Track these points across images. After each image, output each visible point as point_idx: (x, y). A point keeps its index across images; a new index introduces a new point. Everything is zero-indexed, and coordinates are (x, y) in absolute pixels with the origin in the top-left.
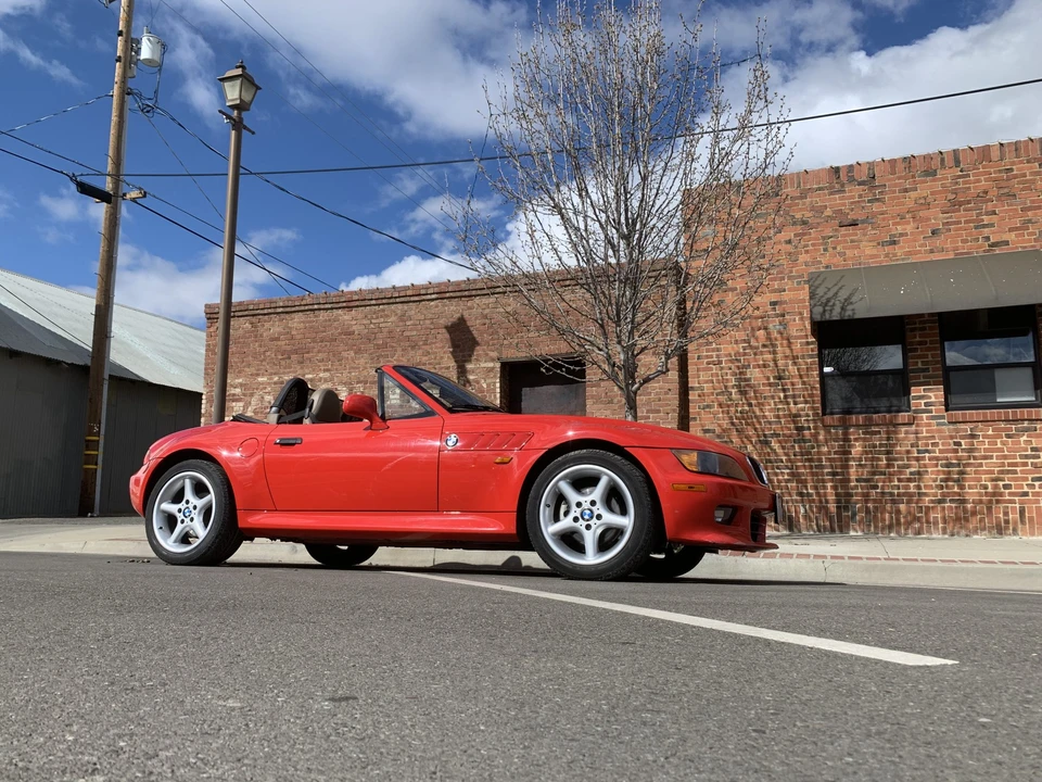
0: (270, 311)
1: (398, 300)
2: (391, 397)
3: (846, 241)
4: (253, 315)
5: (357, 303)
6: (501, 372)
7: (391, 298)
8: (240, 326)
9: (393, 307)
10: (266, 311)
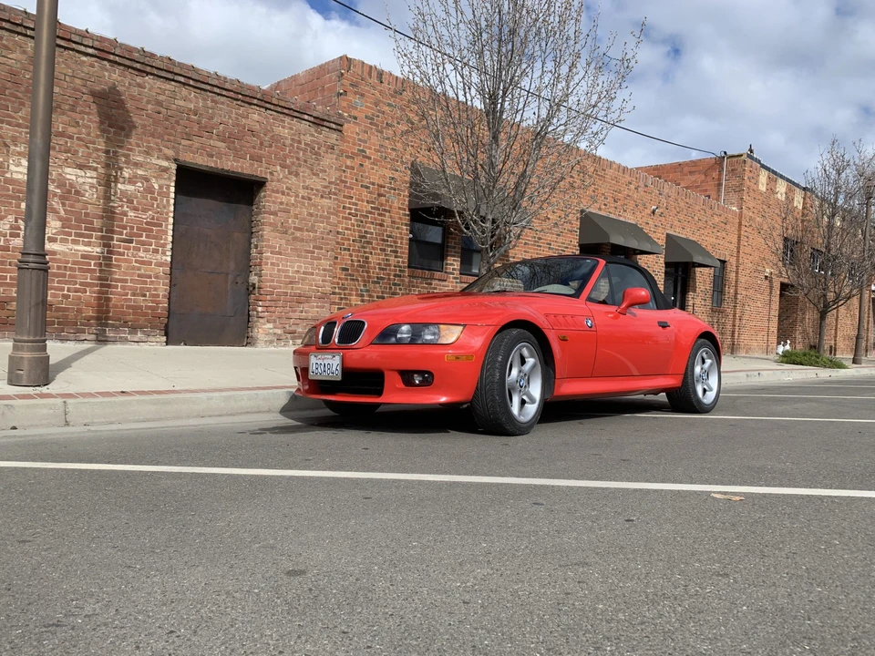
6: (177, 175)
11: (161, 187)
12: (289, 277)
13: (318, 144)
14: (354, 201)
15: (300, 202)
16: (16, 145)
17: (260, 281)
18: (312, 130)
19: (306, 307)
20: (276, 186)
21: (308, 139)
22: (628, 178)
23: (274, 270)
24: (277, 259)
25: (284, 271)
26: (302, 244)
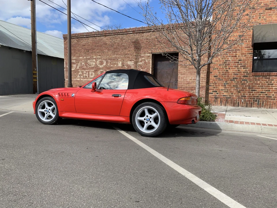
0: (82, 37)
1: (120, 34)
2: (119, 64)
3: (267, 15)
4: (77, 38)
5: (108, 34)
6: (152, 57)
7: (118, 33)
8: (74, 41)
9: (119, 36)
10: (81, 37)
11: (148, 61)
12: (188, 81)
16: (119, 59)
23: (182, 80)
24: (183, 76)
25: (185, 80)
26: (193, 70)
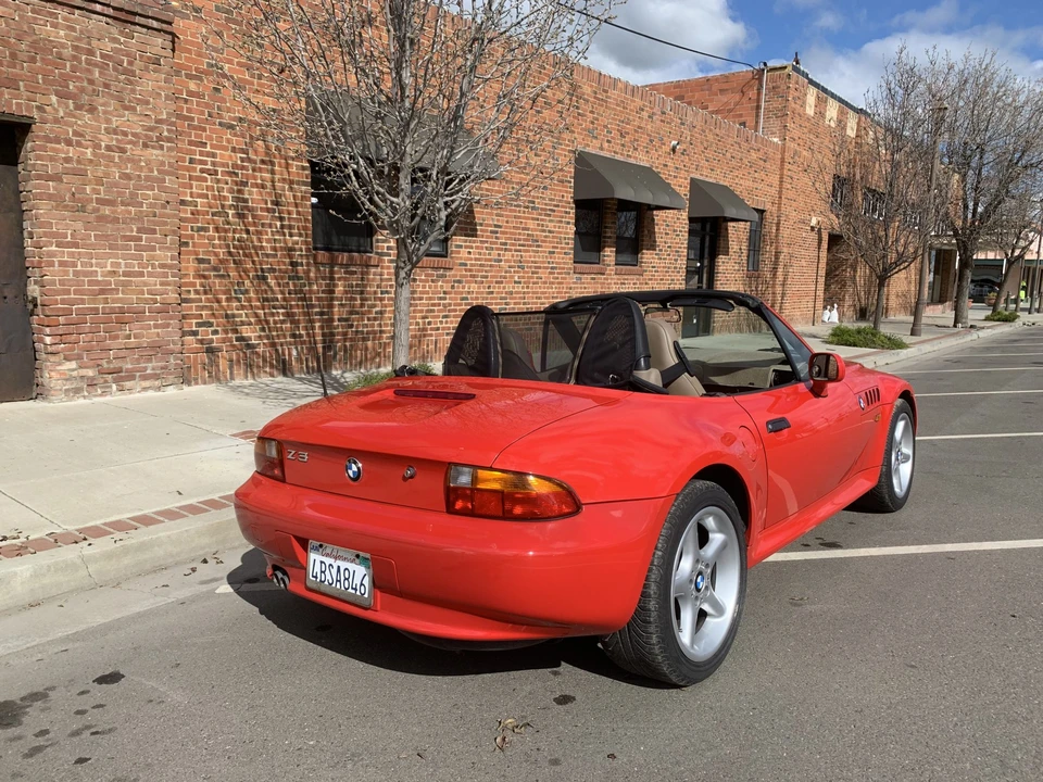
12: (98, 283)
13: (128, 55)
14: (208, 149)
15: (103, 156)
17: (43, 294)
18: (114, 30)
19: (136, 328)
20: (51, 131)
21: (108, 46)
22: (638, 102)
23: (66, 273)
24: (72, 255)
25: (86, 274)
26: (117, 226)
